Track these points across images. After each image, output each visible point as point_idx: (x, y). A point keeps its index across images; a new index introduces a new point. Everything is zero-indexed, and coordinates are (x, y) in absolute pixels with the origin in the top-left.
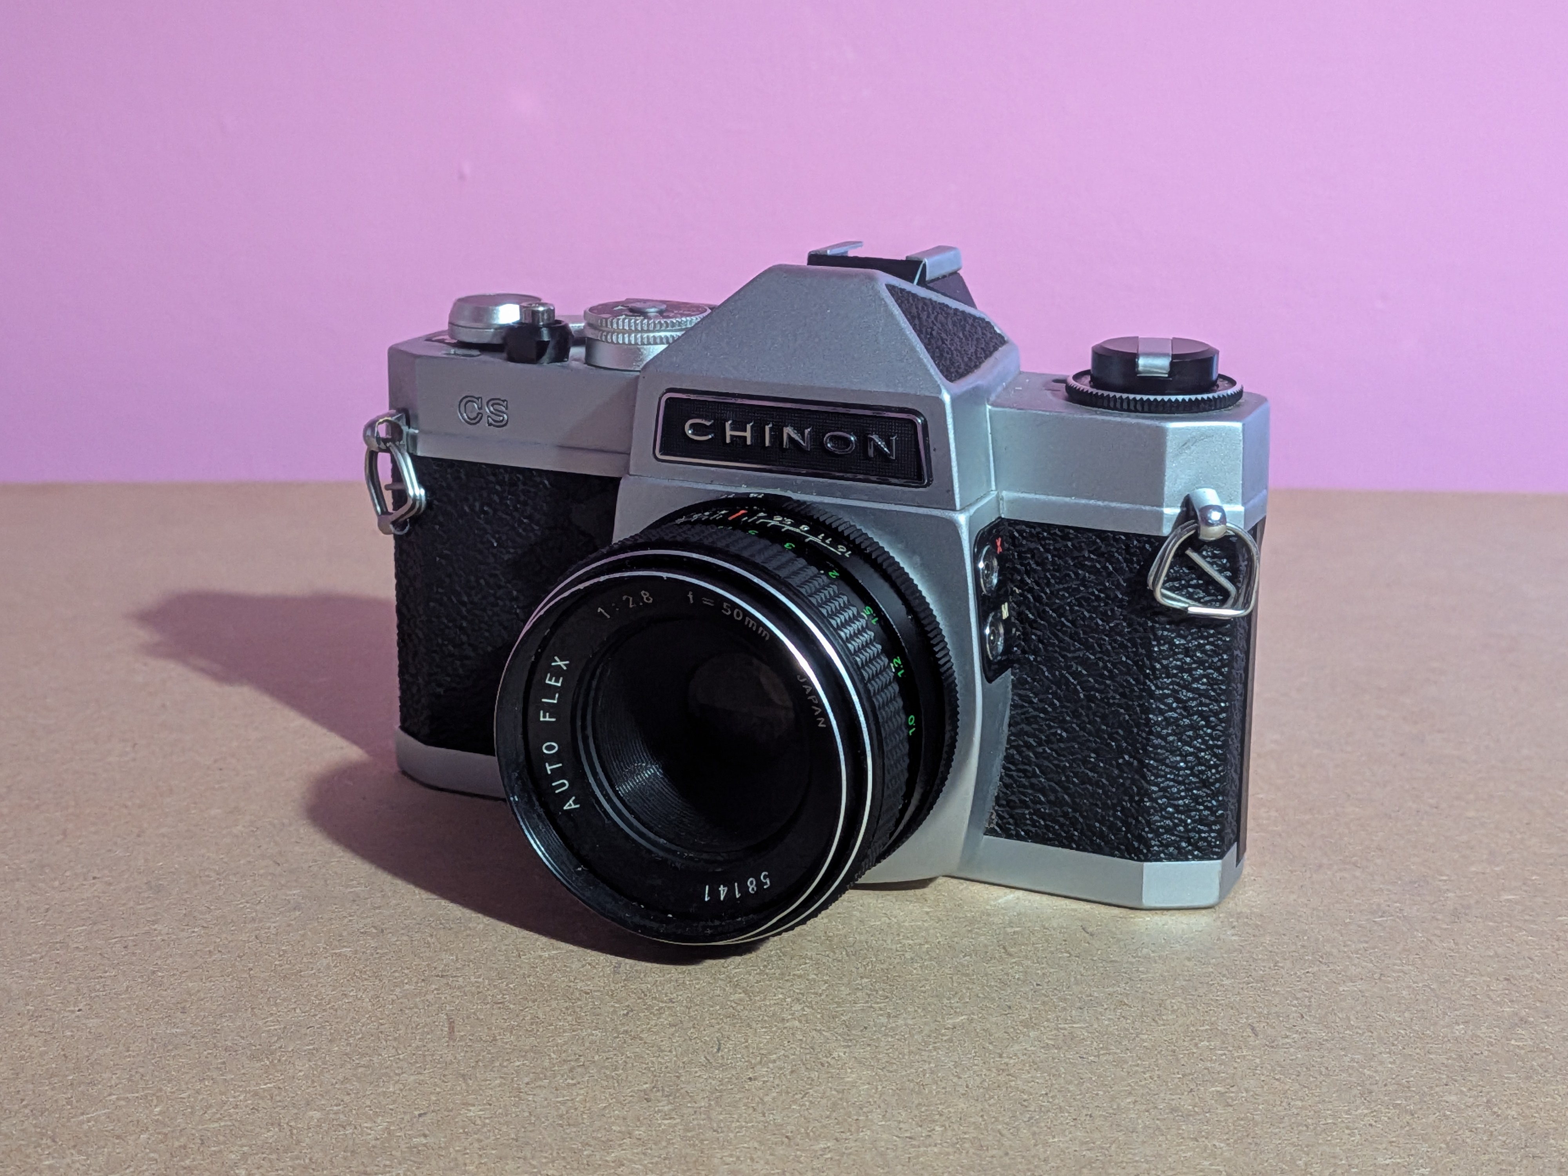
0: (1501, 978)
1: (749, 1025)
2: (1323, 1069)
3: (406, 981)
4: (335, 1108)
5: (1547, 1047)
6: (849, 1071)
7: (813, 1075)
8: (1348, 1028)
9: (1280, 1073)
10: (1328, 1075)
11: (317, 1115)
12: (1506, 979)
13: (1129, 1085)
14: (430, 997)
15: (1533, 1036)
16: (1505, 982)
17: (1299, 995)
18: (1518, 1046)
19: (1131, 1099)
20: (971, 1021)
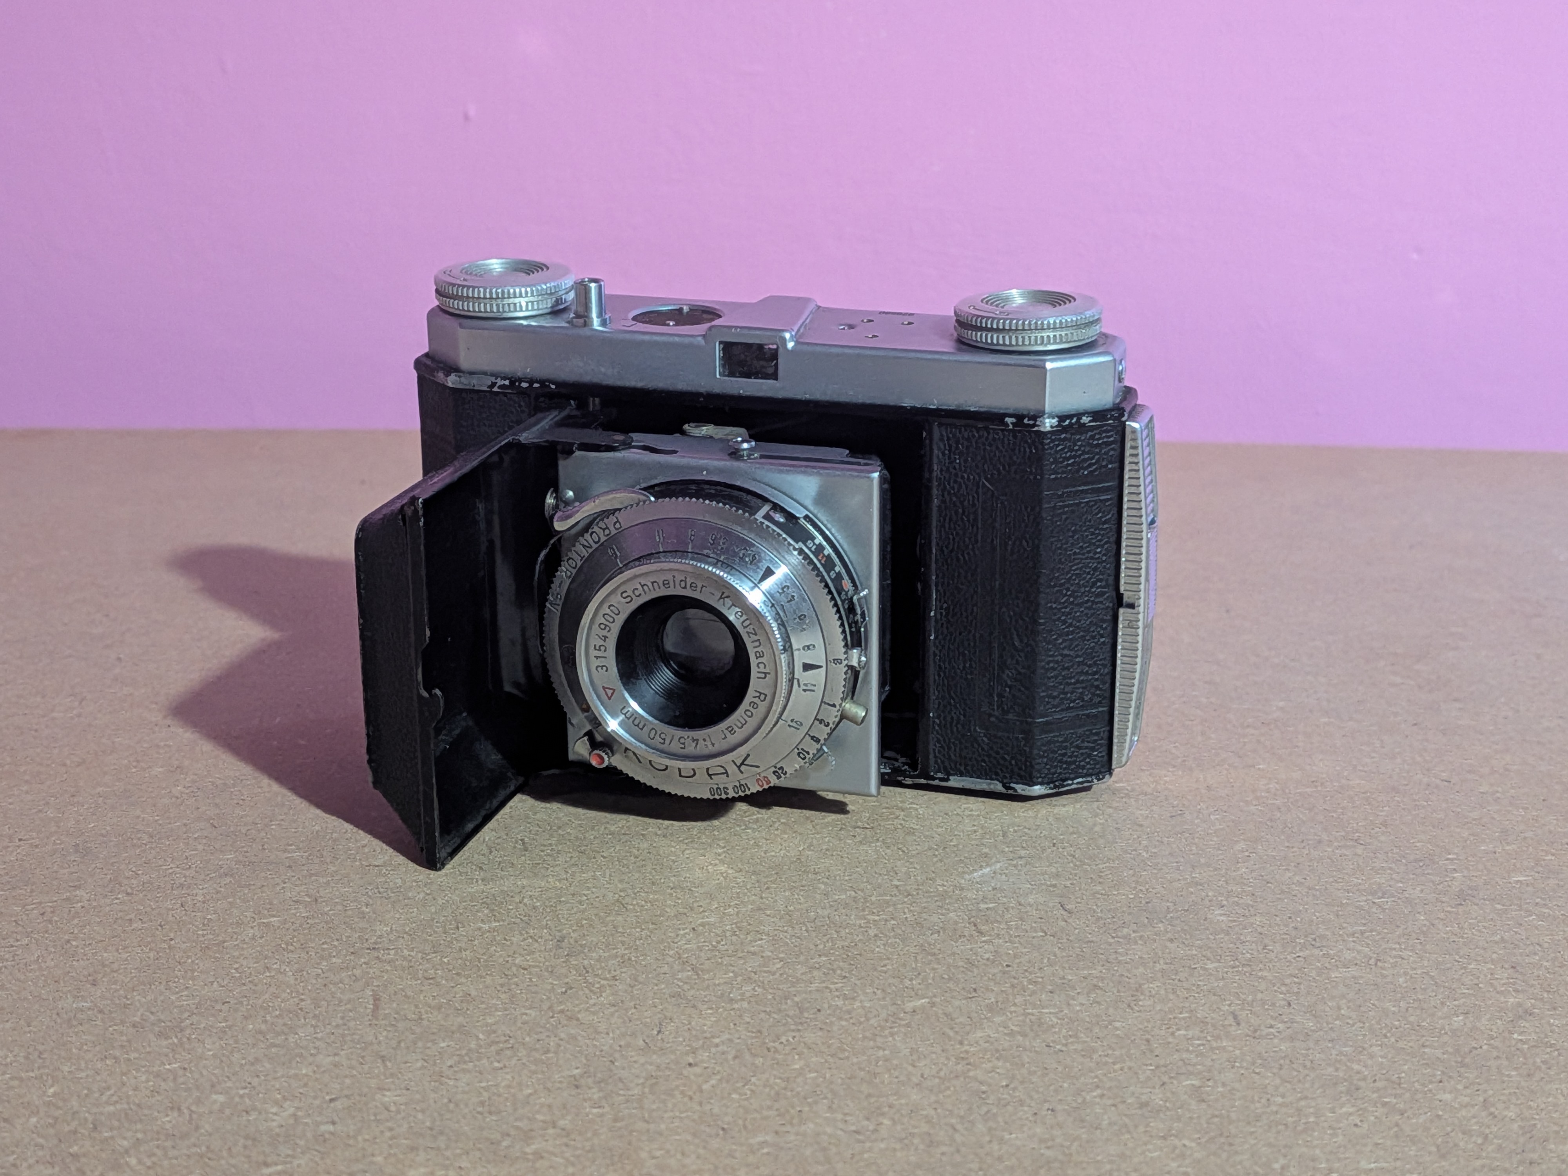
0: (1507, 966)
1: (694, 1006)
2: (1308, 1064)
3: (334, 954)
4: (241, 1092)
5: (1553, 1042)
6: (796, 1057)
7: (759, 1061)
8: (1338, 1018)
9: (1262, 1066)
10: (1313, 1070)
11: (221, 1098)
12: (1512, 967)
13: (1096, 1077)
14: (358, 972)
15: (1538, 1030)
16: (1511, 971)
17: (1287, 981)
18: (1521, 1040)
19: (1099, 1091)
20: (933, 1004)
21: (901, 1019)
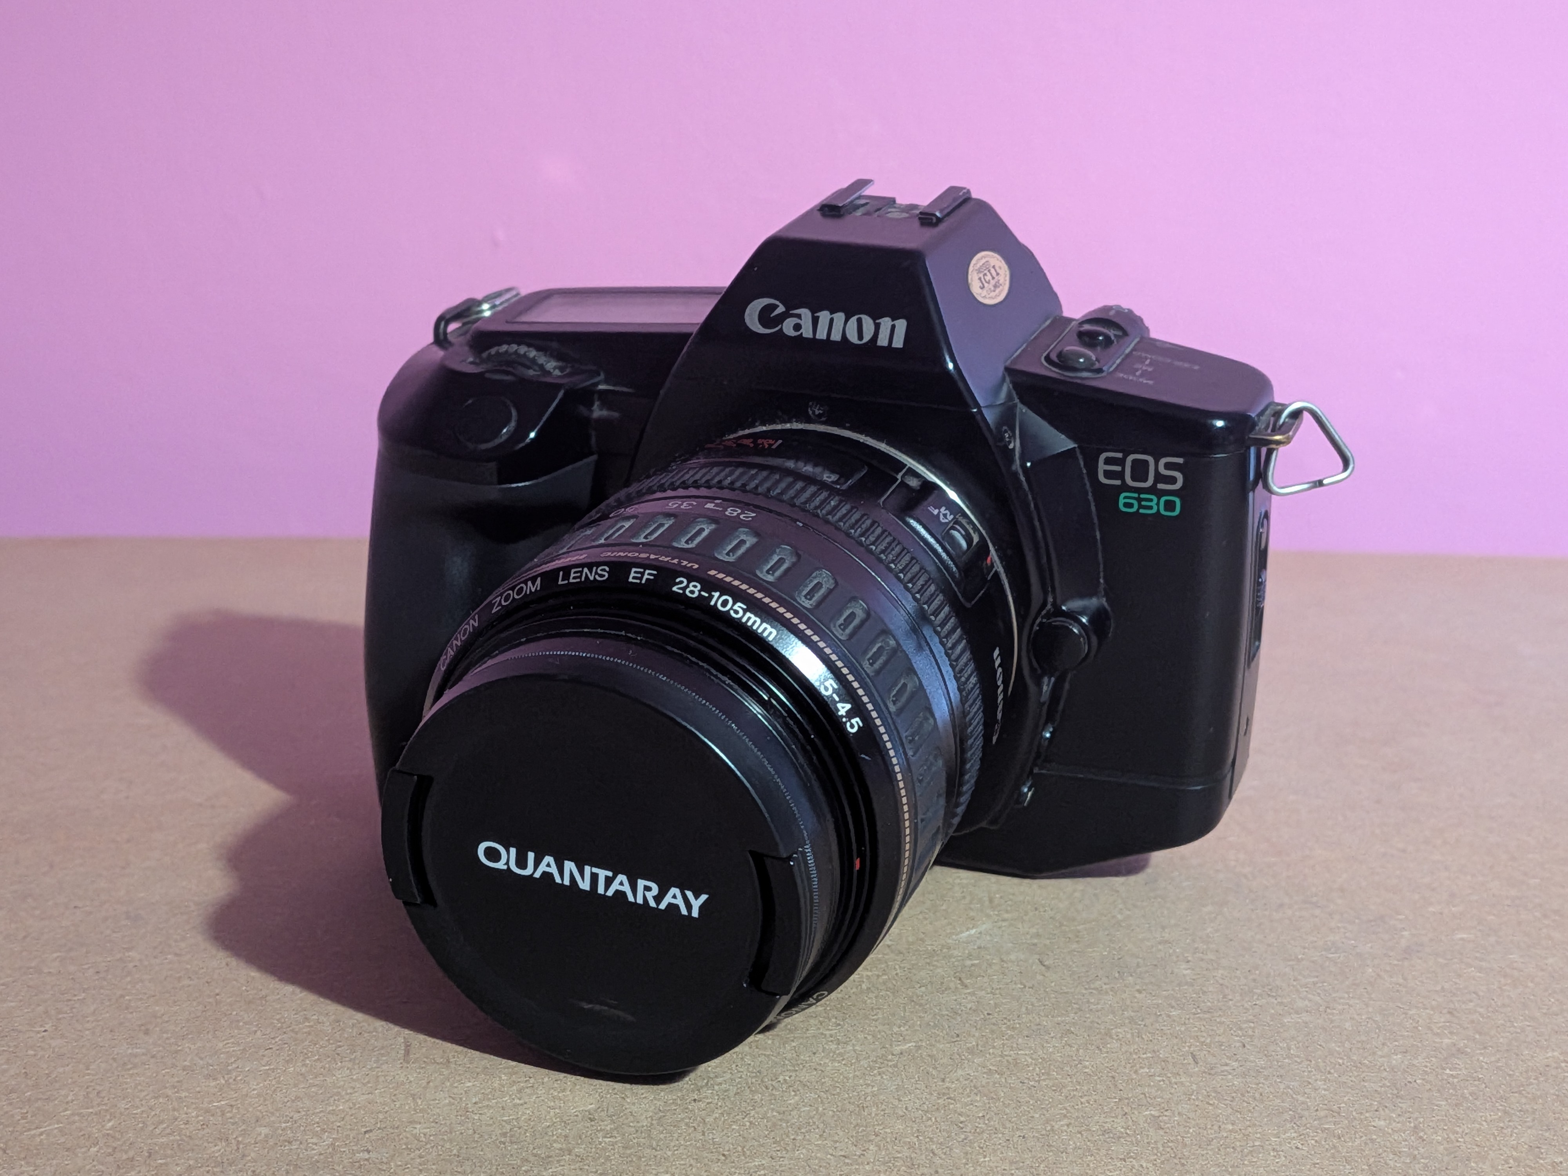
0: (1445, 1011)
2: (1257, 1095)
4: (284, 1125)
5: (1480, 1076)
6: (793, 1093)
7: (757, 1097)
8: (1288, 1057)
10: (1262, 1101)
11: (264, 1131)
12: (1450, 1013)
13: (1065, 1108)
15: (1467, 1066)
16: (1448, 1016)
17: (1244, 1026)
18: (1452, 1075)
19: (1066, 1121)
20: (918, 1048)
21: (890, 1061)
